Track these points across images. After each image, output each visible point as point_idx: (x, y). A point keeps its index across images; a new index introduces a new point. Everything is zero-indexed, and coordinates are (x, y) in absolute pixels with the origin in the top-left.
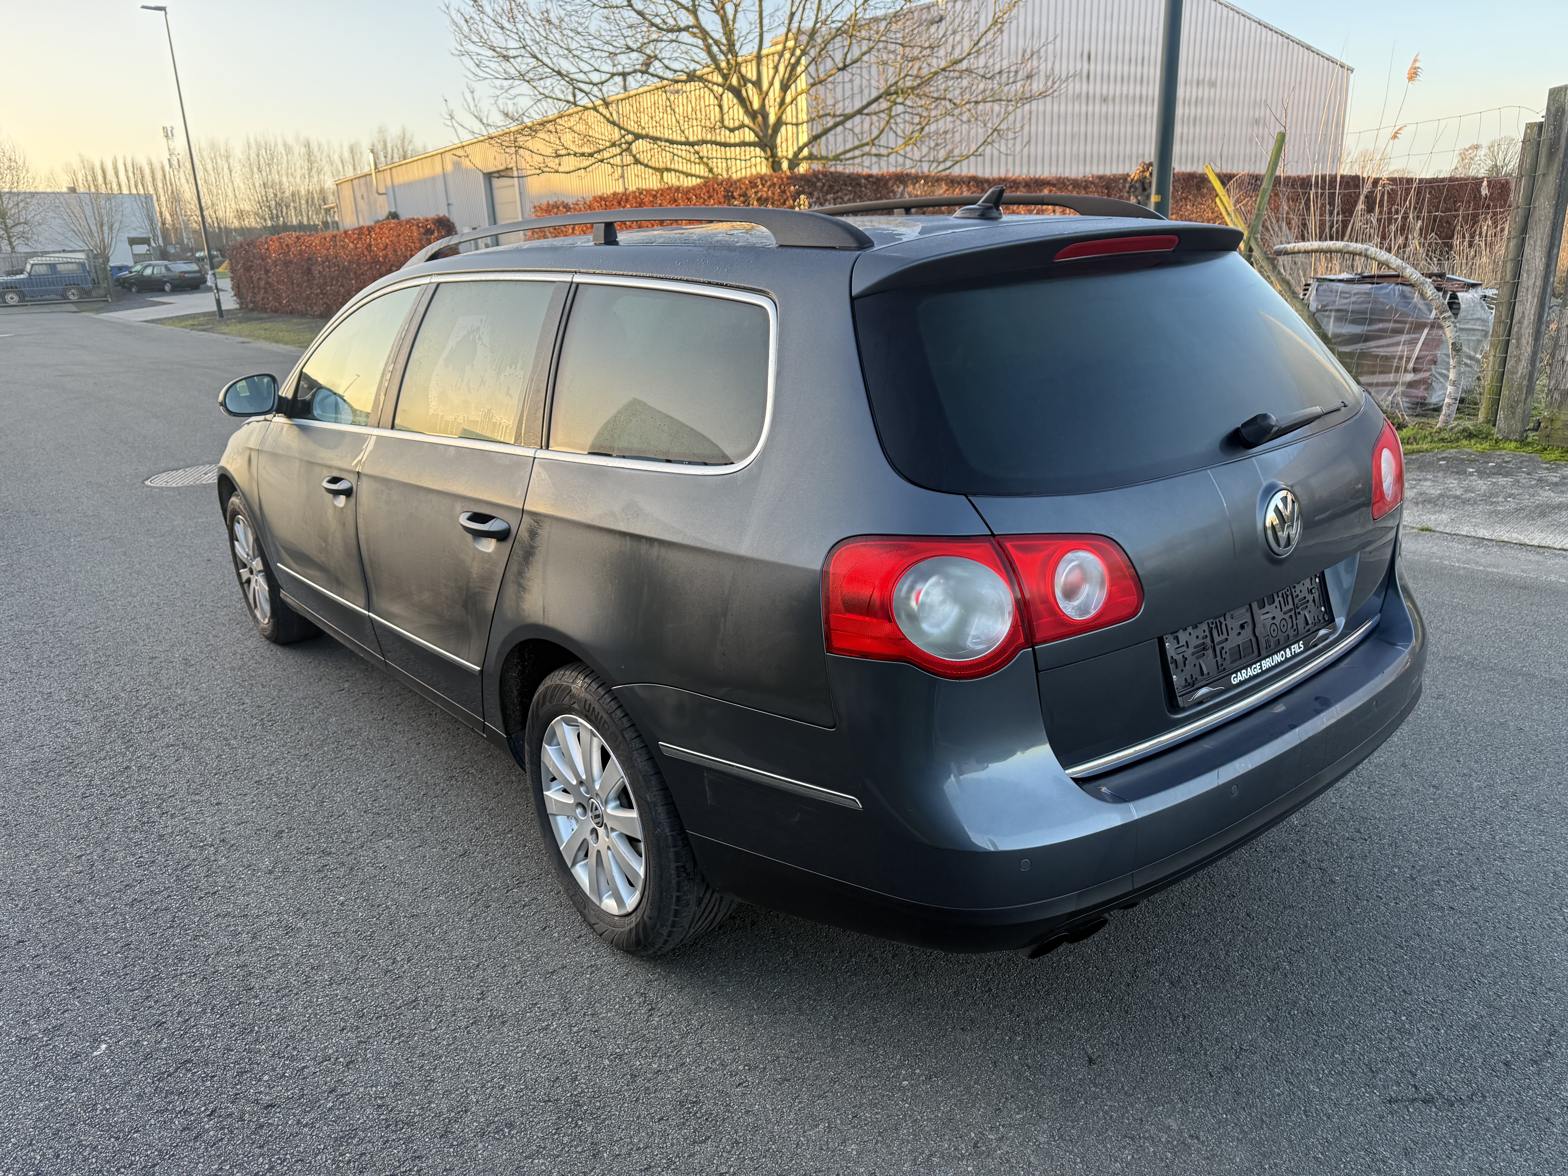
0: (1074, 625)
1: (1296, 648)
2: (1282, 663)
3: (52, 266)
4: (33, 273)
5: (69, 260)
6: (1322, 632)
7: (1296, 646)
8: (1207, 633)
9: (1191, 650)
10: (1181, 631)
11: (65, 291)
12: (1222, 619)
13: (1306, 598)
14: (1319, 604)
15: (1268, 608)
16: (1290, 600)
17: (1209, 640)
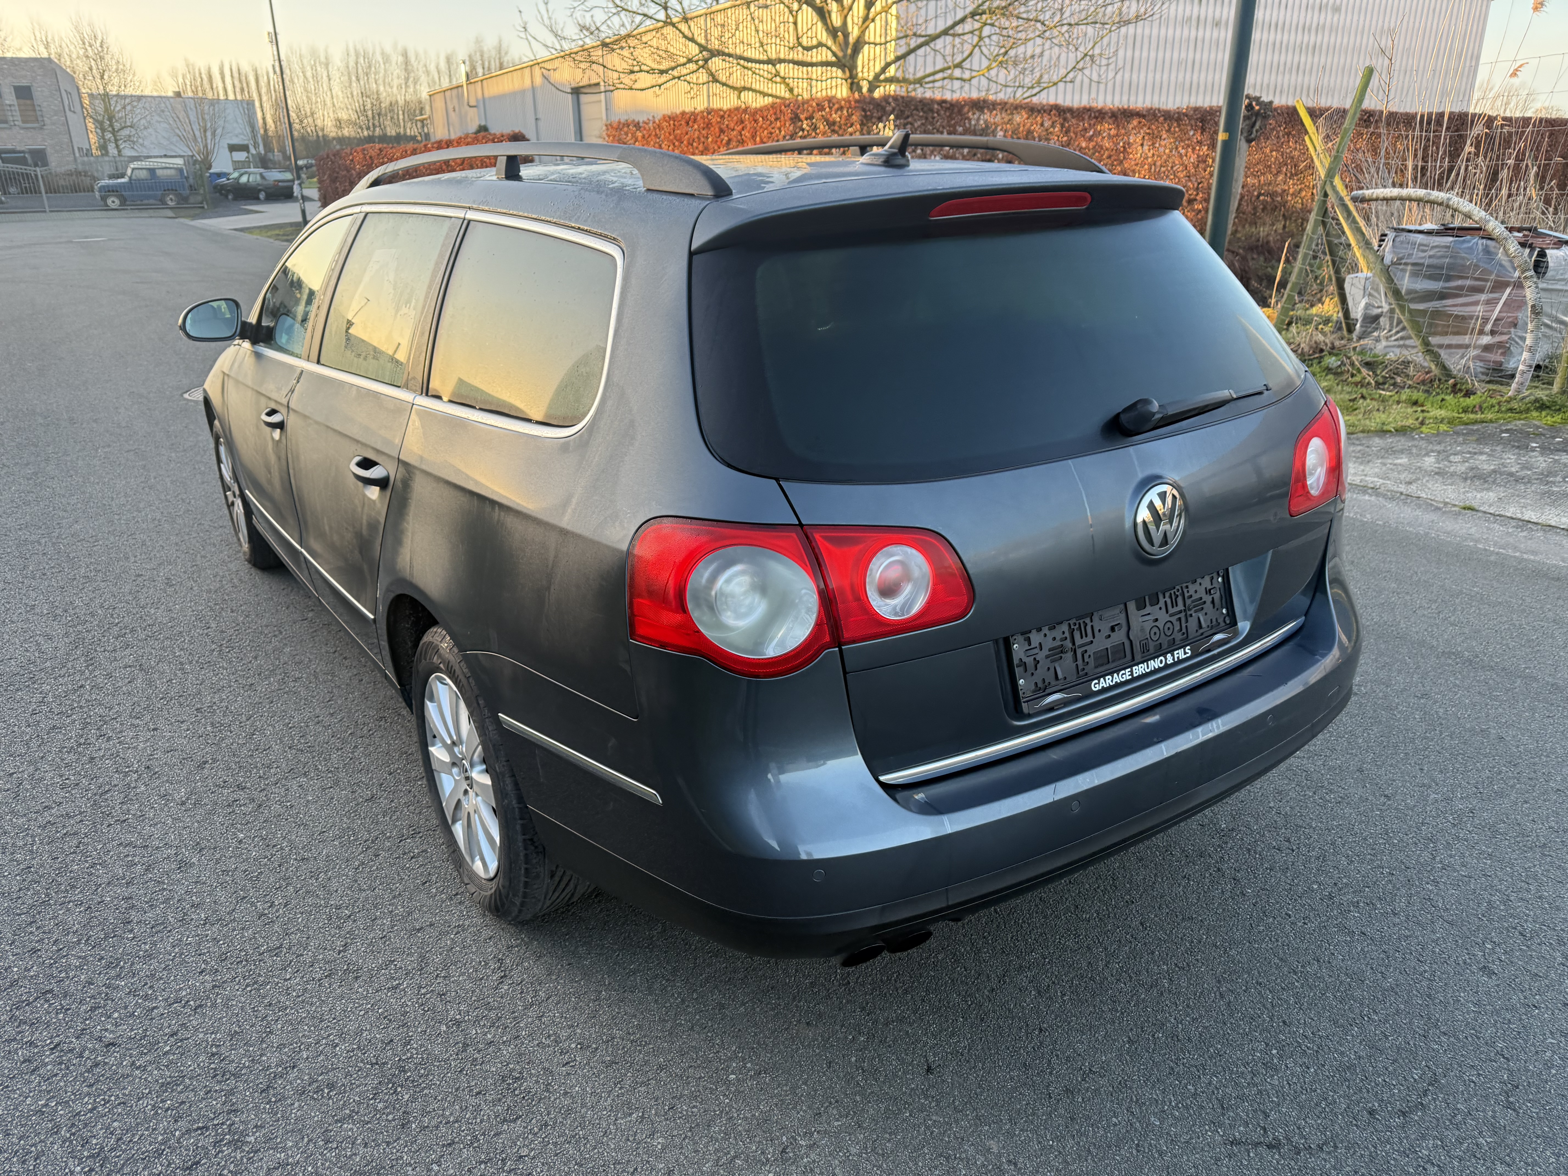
0: (889, 625)
1: (1180, 654)
2: (1159, 670)
3: (152, 171)
4: (134, 177)
5: (168, 165)
6: (1219, 637)
7: (1181, 651)
8: (1067, 634)
9: (1045, 652)
10: (1034, 631)
11: (164, 196)
12: (1088, 621)
13: (1201, 599)
14: (1220, 606)
15: (1148, 609)
16: (1180, 601)
17: (1068, 642)
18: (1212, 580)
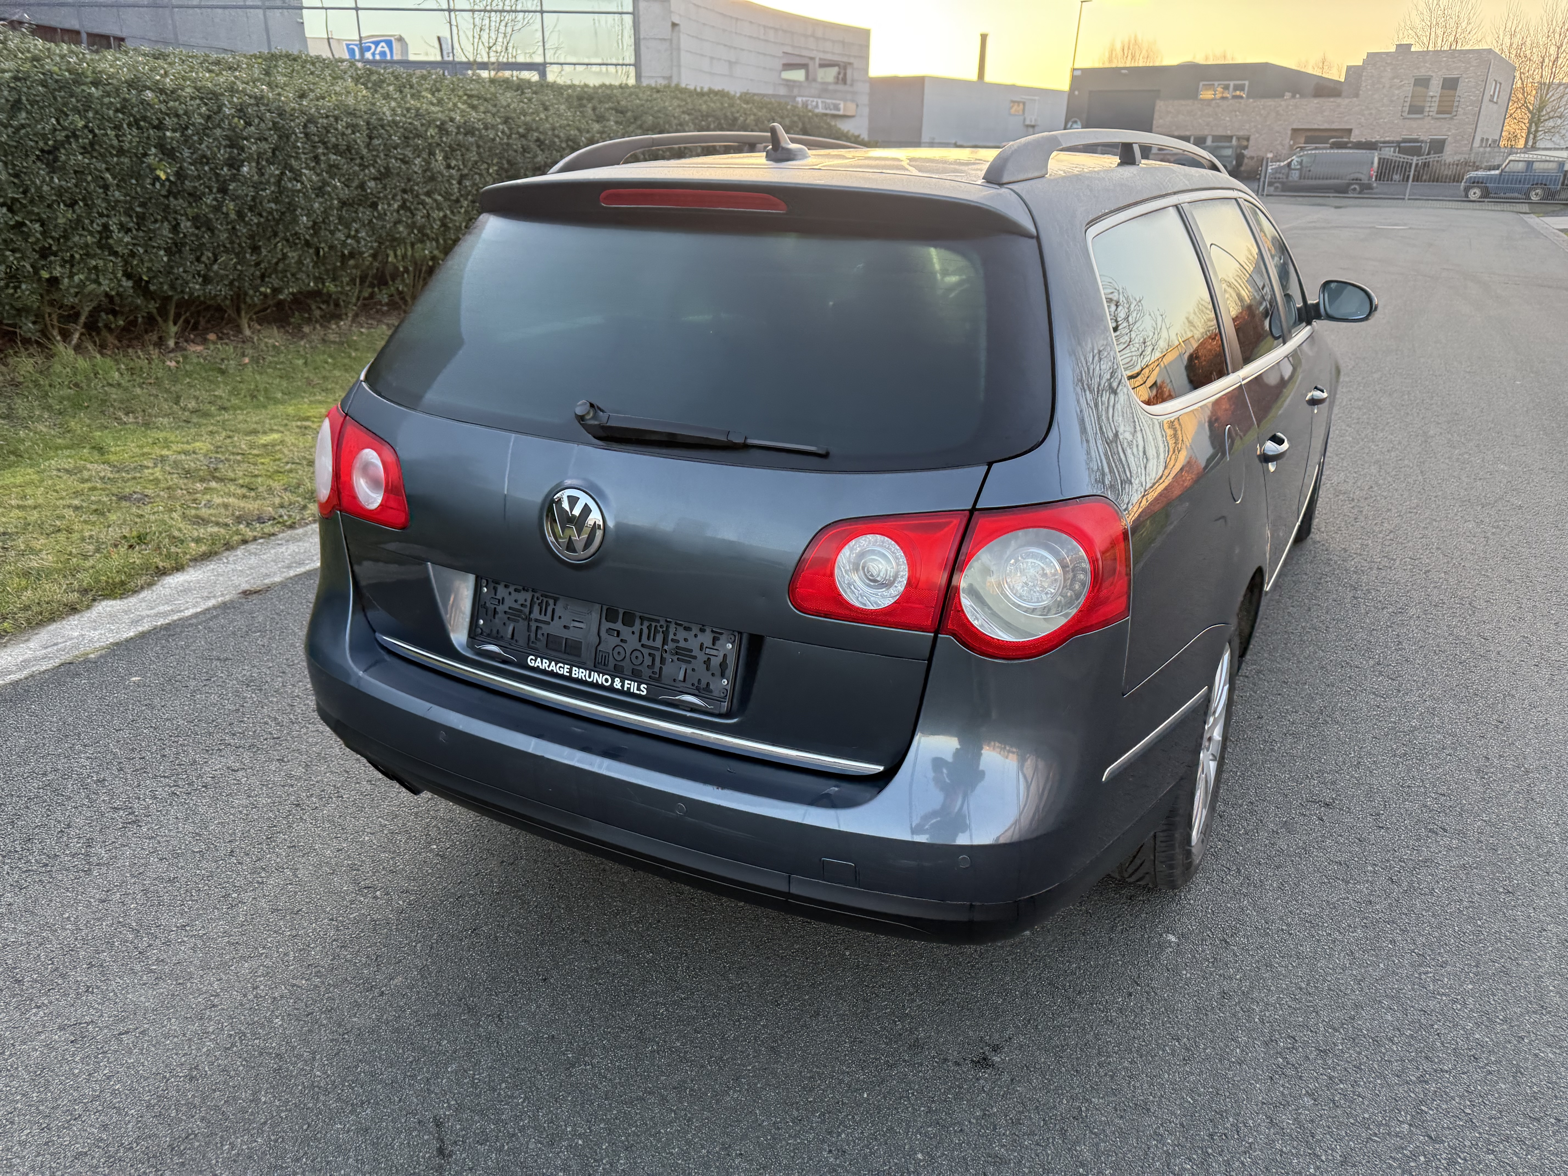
1: (632, 687)
2: (603, 687)
3: (1529, 163)
6: (690, 699)
7: (636, 685)
8: (528, 603)
9: (506, 608)
11: (1529, 190)
13: (691, 651)
14: (718, 673)
15: (619, 626)
16: (660, 637)
17: (527, 610)
18: (715, 640)
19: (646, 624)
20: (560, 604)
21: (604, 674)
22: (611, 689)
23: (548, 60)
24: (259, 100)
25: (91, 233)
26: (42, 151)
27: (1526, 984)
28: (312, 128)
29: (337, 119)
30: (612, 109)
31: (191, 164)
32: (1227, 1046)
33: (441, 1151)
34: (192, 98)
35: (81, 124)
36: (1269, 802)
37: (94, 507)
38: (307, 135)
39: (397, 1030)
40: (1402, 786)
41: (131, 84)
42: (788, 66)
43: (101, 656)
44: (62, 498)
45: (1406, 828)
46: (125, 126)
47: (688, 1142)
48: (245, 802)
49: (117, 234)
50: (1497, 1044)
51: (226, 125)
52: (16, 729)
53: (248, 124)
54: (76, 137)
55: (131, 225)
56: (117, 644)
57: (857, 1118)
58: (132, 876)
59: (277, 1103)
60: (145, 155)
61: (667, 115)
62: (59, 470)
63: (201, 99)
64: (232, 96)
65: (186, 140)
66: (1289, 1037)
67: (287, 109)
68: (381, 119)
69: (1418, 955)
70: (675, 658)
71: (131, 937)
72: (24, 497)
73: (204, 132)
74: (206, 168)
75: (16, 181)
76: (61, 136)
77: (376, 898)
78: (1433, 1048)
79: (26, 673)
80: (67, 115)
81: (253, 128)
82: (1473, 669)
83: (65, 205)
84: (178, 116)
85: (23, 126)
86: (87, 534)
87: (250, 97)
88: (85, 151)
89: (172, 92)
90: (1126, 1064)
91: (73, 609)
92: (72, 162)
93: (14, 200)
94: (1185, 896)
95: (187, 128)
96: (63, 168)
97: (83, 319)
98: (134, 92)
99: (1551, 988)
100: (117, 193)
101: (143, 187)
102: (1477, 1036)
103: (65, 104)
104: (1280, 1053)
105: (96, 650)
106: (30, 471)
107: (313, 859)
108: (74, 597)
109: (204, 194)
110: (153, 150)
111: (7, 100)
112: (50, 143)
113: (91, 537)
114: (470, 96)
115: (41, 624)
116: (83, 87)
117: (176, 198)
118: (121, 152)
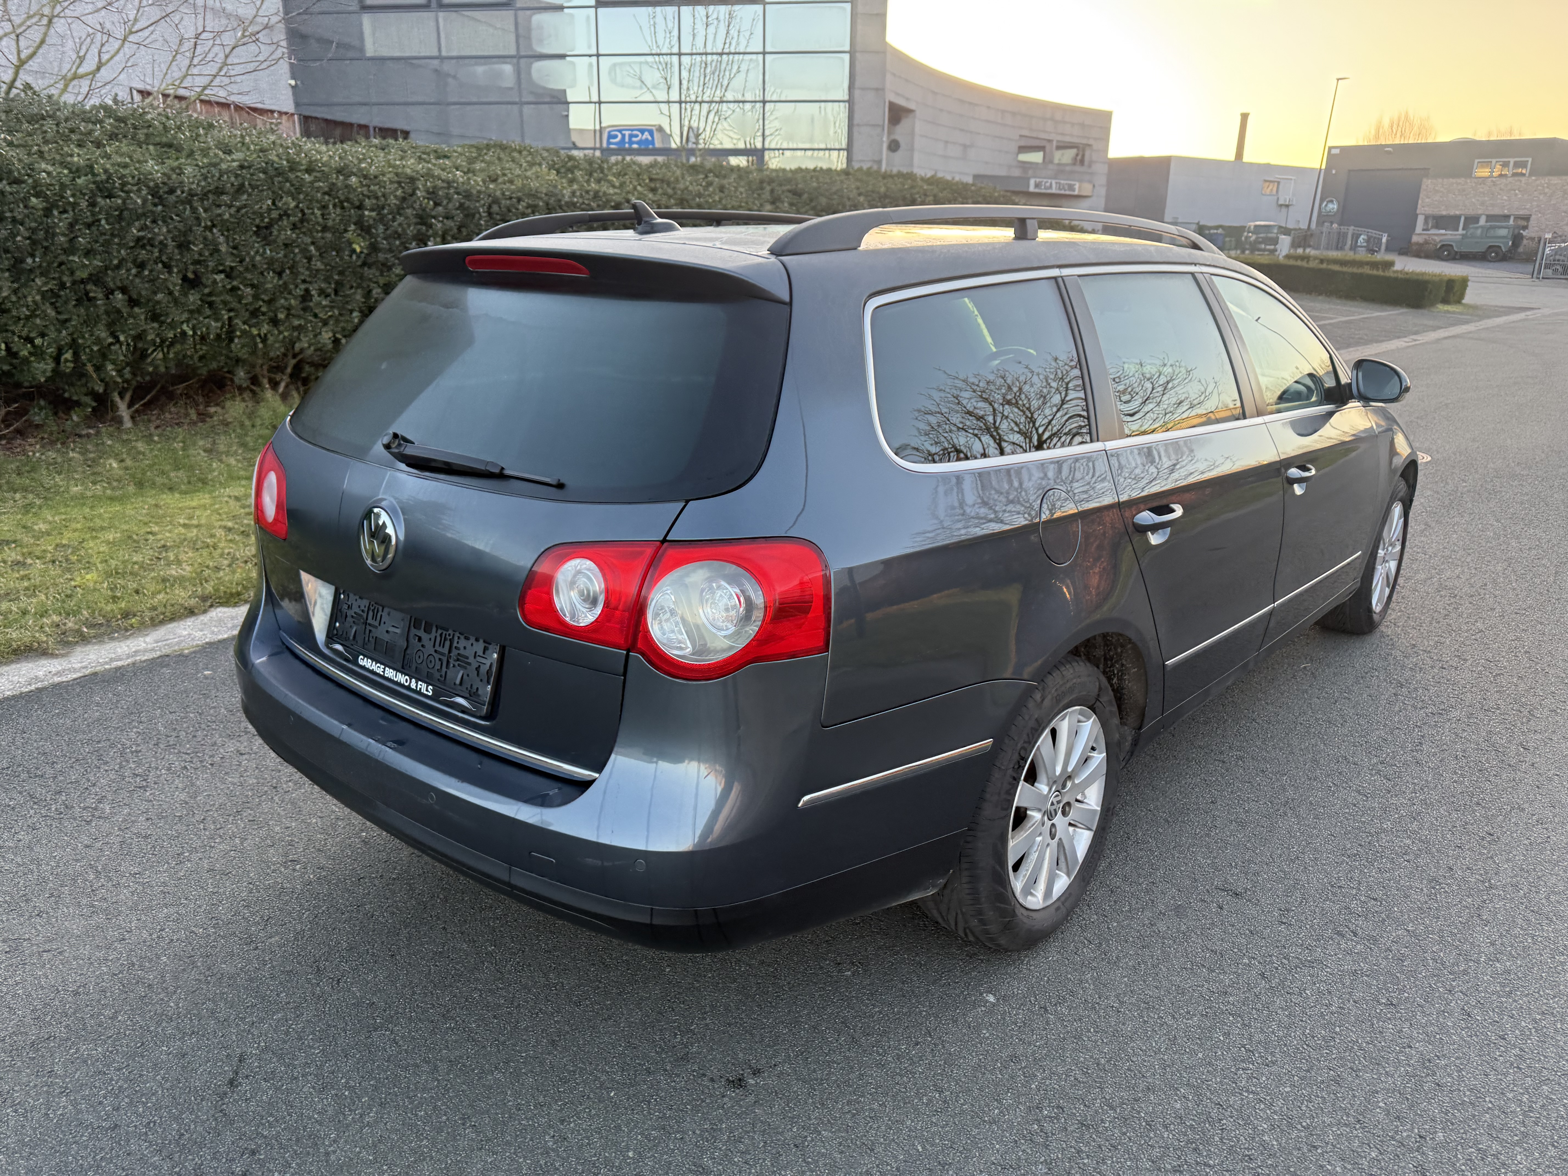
1: (422, 686)
2: (402, 686)
6: (460, 700)
13: (467, 658)
14: (485, 679)
15: (421, 633)
16: (448, 643)
17: (365, 615)
18: (485, 649)
19: (440, 631)
20: (386, 610)
21: (406, 674)
22: (408, 688)
23: (767, 146)
24: (449, 183)
25: (295, 298)
26: (258, 227)
27: (1354, 1096)
28: (495, 208)
29: (519, 200)
30: (789, 191)
31: (385, 239)
32: (988, 1105)
33: (231, 1082)
34: (391, 182)
35: (293, 205)
36: (1173, 885)
37: (242, 529)
38: (490, 214)
39: (251, 980)
40: (1332, 886)
41: (339, 171)
42: (1023, 149)
43: (194, 652)
44: (222, 520)
45: (1311, 927)
46: (331, 207)
47: (435, 1107)
48: (236, 780)
49: (316, 298)
50: (1282, 1149)
51: (417, 206)
52: (98, 704)
53: (436, 204)
54: (288, 216)
55: (329, 290)
56: (210, 644)
57: (593, 1112)
58: (120, 829)
59: (129, 1023)
60: (346, 231)
61: (842, 197)
62: (230, 497)
63: (399, 183)
64: (426, 181)
65: (381, 219)
66: (1058, 1107)
67: (474, 192)
68: (560, 201)
69: (1247, 1051)
70: (456, 663)
71: (92, 877)
72: (191, 518)
73: (399, 211)
74: (397, 243)
75: (235, 252)
76: (275, 214)
77: (294, 870)
78: (1208, 1142)
79: (130, 661)
80: (282, 197)
81: (440, 208)
82: (1492, 779)
83: (274, 272)
84: (377, 198)
85: (245, 206)
86: (226, 551)
87: (443, 181)
88: (294, 227)
89: (376, 177)
90: (875, 1106)
91: (191, 612)
92: (283, 237)
93: (232, 268)
94: (1029, 961)
95: (383, 208)
96: (275, 241)
97: (289, 370)
98: (341, 178)
99: (1381, 1104)
100: (319, 263)
101: (342, 259)
102: (1266, 1138)
103: (281, 189)
104: (1039, 1121)
105: (193, 647)
106: (207, 496)
107: (263, 832)
108: (193, 602)
109: (394, 265)
110: (353, 227)
111: (232, 185)
112: (266, 220)
113: (229, 554)
114: (651, 180)
115: (162, 622)
116: (299, 174)
117: (369, 268)
118: (325, 229)
